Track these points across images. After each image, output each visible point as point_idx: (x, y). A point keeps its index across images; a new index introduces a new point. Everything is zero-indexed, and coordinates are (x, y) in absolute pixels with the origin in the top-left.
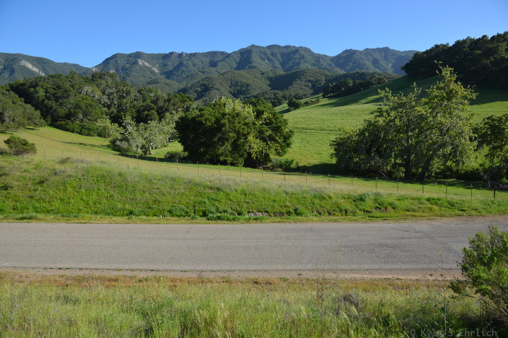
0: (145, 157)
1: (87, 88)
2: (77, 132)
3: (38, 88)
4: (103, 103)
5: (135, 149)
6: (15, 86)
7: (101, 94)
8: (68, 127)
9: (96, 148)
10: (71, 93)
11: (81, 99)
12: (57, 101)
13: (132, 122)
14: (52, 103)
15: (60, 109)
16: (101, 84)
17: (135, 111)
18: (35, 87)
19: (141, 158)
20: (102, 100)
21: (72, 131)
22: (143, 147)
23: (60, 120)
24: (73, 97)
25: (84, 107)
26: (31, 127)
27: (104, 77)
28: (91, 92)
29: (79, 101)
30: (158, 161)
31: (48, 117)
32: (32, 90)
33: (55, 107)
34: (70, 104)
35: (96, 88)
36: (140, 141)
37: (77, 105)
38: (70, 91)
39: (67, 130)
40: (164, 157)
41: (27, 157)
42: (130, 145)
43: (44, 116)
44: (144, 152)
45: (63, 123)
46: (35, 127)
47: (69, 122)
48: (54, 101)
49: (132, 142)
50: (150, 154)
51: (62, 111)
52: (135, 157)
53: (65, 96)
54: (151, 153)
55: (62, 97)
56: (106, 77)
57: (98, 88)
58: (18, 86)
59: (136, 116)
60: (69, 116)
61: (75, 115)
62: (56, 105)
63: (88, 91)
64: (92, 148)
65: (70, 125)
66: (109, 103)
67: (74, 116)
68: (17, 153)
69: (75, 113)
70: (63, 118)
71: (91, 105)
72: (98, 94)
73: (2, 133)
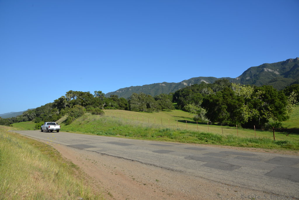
15: (185, 101)
28: (207, 91)
33: (182, 100)
46: (169, 110)
57: (212, 89)
72: (211, 92)
73: (149, 112)
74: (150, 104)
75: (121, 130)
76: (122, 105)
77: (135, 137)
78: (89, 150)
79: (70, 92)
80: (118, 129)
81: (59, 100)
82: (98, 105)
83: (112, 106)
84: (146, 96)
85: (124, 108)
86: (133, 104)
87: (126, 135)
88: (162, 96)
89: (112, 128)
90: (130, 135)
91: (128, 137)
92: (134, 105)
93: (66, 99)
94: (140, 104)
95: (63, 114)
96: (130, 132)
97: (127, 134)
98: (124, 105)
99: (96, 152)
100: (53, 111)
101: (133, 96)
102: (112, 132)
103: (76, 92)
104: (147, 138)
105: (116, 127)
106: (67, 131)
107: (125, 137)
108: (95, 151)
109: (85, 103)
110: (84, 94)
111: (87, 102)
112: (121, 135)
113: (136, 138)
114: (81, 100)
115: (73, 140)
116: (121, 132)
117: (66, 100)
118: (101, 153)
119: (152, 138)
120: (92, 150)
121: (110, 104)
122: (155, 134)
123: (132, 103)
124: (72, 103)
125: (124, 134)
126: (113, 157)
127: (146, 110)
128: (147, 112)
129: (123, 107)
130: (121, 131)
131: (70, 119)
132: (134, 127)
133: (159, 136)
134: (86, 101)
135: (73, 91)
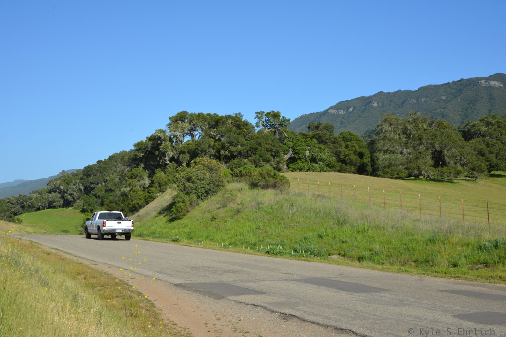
73: (440, 181)
74: (446, 152)
75: (345, 239)
76: (346, 156)
77: (392, 264)
78: (243, 301)
79: (181, 117)
80: (335, 238)
81: (150, 144)
82: (269, 156)
83: (313, 160)
84: (430, 125)
85: (355, 165)
86: (386, 152)
87: (360, 259)
88: (488, 124)
89: (316, 234)
90: (376, 258)
91: (370, 264)
92: (387, 156)
93: (171, 140)
94: (410, 154)
95: (160, 187)
96: (376, 247)
97: (367, 254)
98: (354, 157)
99: (265, 308)
100: (132, 178)
101: (386, 127)
102: (314, 246)
103: (199, 115)
104: (436, 269)
105: (329, 231)
106: (174, 241)
107: (358, 264)
108: (262, 305)
109: (227, 153)
110: (223, 123)
111: (232, 149)
112: (344, 256)
113: (396, 268)
114: (216, 141)
115: (193, 268)
116: (344, 246)
117: (168, 143)
118: (281, 314)
119: (453, 269)
120: (252, 303)
121: (307, 153)
122: (465, 256)
123: (380, 151)
124: (189, 153)
125: (355, 253)
126: (321, 329)
127: (432, 172)
128: (434, 180)
129: (351, 163)
130: (343, 242)
131: (183, 202)
132: (390, 230)
133: (479, 262)
134: (231, 143)
135: (190, 112)
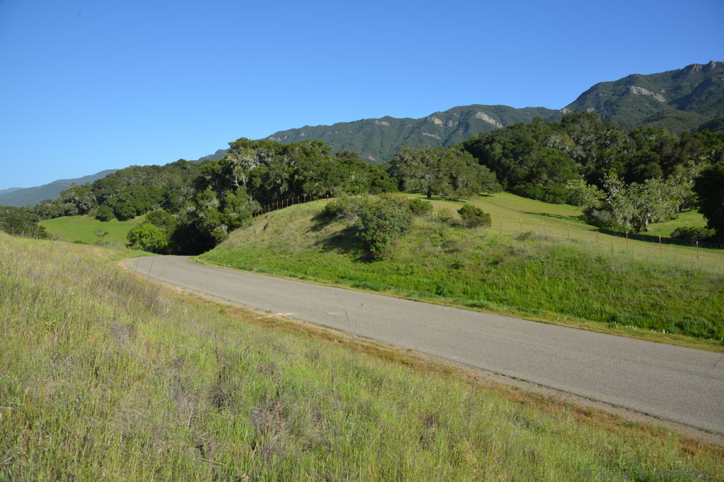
0: (637, 234)
1: (555, 138)
2: (539, 199)
3: (494, 145)
4: (575, 156)
5: (620, 222)
6: (469, 144)
7: (574, 144)
8: (528, 192)
9: (563, 220)
10: (534, 147)
11: (546, 154)
12: (516, 159)
13: (618, 182)
14: (510, 162)
15: (519, 170)
16: (574, 131)
17: (624, 166)
18: (490, 143)
19: (632, 236)
20: (574, 152)
21: (533, 198)
22: (634, 220)
23: (518, 183)
24: (536, 152)
25: (550, 164)
26: (485, 193)
27: (578, 119)
28: (559, 143)
29: (543, 156)
30: (662, 243)
31: (505, 179)
32: (488, 147)
33: (513, 167)
34: (532, 161)
35: (567, 136)
36: (631, 211)
37: (540, 163)
38: (533, 144)
39: (526, 196)
40: (670, 237)
41: (481, 231)
42: (613, 216)
43: (500, 179)
44: (635, 227)
45: (522, 186)
46: (489, 192)
47: (529, 185)
48: (512, 159)
49: (616, 211)
50: (646, 230)
51: (522, 171)
52: (622, 235)
53: (526, 151)
54: (648, 228)
55: (523, 153)
56: (581, 119)
57: (570, 136)
58: (473, 144)
59: (625, 172)
60: (530, 178)
61: (538, 176)
62: (515, 164)
63: (555, 142)
64: (560, 220)
65: (531, 189)
66: (584, 156)
67: (536, 177)
68: (471, 225)
69: (538, 173)
70: (522, 180)
71: (559, 161)
72: (569, 144)
79: (242, 143)
